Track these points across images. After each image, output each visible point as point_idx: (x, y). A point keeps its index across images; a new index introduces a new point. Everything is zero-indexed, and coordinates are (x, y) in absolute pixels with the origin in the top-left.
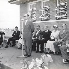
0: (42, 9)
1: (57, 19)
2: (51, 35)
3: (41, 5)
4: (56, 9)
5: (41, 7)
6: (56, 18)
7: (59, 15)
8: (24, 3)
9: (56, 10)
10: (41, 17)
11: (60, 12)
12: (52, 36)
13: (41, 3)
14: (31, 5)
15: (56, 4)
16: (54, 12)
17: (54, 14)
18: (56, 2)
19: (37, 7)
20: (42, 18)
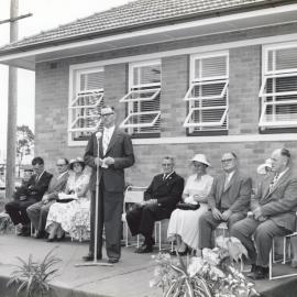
0: (130, 92)
1: (188, 135)
2: (185, 192)
3: (127, 80)
4: (186, 99)
5: (127, 84)
6: (187, 129)
7: (196, 120)
8: (53, 65)
9: (188, 102)
10: (126, 123)
11: (201, 108)
12: (188, 195)
13: (127, 71)
14: (82, 76)
15: (188, 77)
16: (178, 106)
17: (179, 115)
18: (188, 72)
19: (109, 85)
20: (129, 126)
